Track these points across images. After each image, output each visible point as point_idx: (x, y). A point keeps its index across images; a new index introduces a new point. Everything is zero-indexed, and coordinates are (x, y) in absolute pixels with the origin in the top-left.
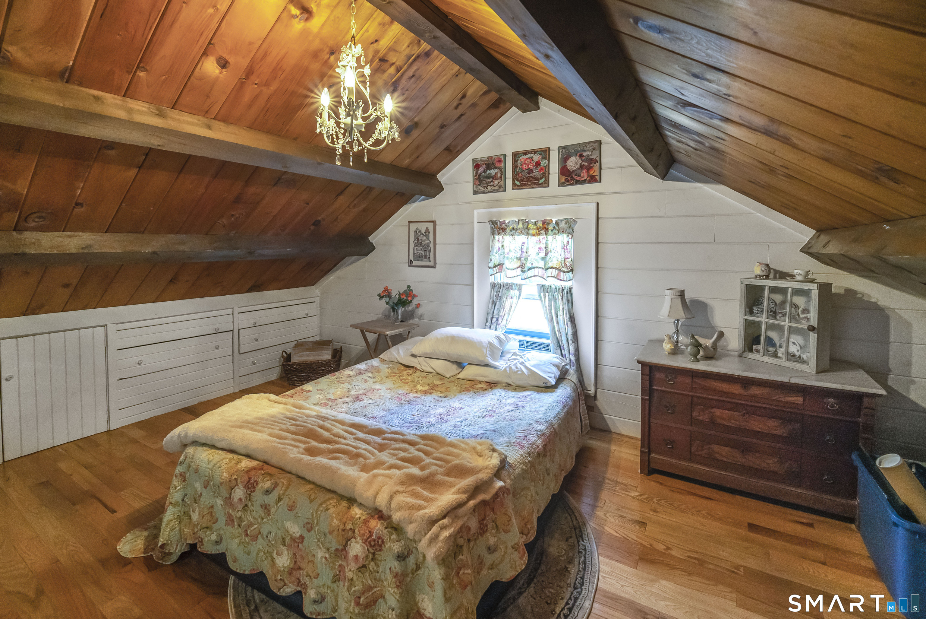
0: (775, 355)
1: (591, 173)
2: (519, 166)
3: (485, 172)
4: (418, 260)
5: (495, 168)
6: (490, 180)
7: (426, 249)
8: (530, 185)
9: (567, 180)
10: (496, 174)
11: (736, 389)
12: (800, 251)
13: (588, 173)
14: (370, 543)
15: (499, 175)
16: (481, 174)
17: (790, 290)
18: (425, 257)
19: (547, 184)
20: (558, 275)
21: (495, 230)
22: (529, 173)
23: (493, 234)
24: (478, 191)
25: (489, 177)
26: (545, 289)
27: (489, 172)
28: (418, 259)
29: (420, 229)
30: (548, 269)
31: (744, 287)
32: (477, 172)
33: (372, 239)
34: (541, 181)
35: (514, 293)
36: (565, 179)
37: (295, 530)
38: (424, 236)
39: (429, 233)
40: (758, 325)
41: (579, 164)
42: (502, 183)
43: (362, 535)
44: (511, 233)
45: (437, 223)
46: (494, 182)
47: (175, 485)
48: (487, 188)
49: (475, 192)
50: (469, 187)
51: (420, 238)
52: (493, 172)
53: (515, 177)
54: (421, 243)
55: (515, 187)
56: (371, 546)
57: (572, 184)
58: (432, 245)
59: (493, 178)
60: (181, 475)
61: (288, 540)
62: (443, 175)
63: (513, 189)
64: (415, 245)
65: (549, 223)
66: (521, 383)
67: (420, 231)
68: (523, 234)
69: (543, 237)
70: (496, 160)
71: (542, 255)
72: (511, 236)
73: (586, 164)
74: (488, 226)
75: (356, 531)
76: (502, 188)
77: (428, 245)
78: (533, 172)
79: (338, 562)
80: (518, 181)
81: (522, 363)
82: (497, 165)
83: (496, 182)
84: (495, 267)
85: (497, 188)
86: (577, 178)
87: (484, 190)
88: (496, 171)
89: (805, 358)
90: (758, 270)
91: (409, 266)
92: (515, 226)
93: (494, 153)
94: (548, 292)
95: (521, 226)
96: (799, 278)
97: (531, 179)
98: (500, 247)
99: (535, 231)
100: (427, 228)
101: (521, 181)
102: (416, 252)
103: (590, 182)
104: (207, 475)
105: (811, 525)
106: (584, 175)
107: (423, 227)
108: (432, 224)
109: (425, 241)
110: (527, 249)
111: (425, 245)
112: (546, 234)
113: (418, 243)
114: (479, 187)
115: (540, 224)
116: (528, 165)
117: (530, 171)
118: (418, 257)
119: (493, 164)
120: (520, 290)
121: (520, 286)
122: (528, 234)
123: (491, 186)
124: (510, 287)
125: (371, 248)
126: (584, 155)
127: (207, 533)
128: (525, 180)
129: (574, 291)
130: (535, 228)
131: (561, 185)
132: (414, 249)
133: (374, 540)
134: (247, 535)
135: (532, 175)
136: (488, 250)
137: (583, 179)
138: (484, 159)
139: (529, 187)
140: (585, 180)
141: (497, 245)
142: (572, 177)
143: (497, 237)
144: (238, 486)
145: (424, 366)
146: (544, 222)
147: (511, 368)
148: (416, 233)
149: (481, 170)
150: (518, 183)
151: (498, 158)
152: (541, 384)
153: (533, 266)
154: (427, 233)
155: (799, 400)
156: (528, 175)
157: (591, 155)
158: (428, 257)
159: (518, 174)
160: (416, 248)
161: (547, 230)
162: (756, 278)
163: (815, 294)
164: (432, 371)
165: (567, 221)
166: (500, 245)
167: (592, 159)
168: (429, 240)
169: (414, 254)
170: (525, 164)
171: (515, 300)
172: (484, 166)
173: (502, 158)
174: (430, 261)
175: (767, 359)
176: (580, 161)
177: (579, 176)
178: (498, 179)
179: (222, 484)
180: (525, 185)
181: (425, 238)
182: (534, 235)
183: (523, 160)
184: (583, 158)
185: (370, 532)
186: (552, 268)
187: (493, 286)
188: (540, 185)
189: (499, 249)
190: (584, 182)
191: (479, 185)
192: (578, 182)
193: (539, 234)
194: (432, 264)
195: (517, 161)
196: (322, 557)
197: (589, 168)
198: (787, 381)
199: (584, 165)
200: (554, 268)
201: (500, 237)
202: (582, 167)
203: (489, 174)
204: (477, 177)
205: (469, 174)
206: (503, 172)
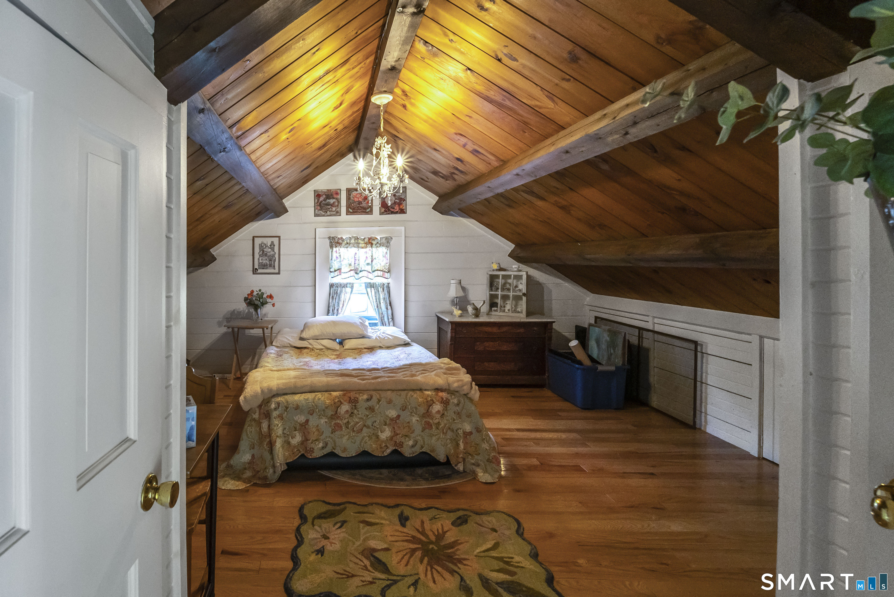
0: (504, 311)
1: (401, 207)
2: (352, 198)
3: (325, 201)
4: (263, 269)
5: (334, 198)
6: (329, 207)
7: (271, 259)
8: (359, 212)
9: (385, 211)
10: (334, 203)
11: (495, 330)
12: (508, 256)
13: (399, 207)
14: (444, 402)
15: (336, 204)
16: (321, 202)
17: (512, 276)
18: (270, 266)
19: (371, 212)
20: (383, 275)
21: (334, 244)
22: (359, 204)
23: (331, 247)
24: (319, 215)
25: (328, 204)
26: (371, 286)
27: (328, 201)
28: (263, 267)
29: (265, 243)
30: (375, 271)
31: (488, 276)
32: (318, 200)
33: (214, 251)
34: (368, 210)
35: (348, 290)
36: (384, 210)
37: (392, 413)
38: (270, 248)
39: (274, 246)
40: (496, 296)
41: (393, 201)
42: (338, 209)
43: (438, 401)
44: (346, 246)
45: (281, 238)
46: (332, 208)
47: (276, 424)
48: (326, 213)
49: (316, 215)
50: (311, 211)
51: (265, 250)
52: (332, 201)
53: (348, 206)
54: (266, 254)
55: (348, 213)
56: (444, 404)
57: (389, 214)
58: (277, 256)
59: (332, 206)
60: (279, 416)
61: (388, 422)
62: (288, 200)
63: (347, 214)
64: (260, 256)
65: (375, 239)
66: (389, 345)
67: (265, 245)
68: (355, 247)
69: (369, 249)
70: (334, 192)
71: (369, 261)
72: (346, 249)
73: (398, 201)
74: (328, 241)
75: (434, 400)
76: (338, 213)
77: (273, 256)
78: (362, 204)
79: (424, 420)
80: (351, 209)
81: (383, 333)
82: (335, 196)
83: (334, 209)
84: (335, 271)
85: (334, 213)
86: (392, 210)
87: (324, 213)
88: (334, 200)
89: (519, 310)
90: (495, 267)
91: (253, 274)
92: (349, 241)
93: (332, 187)
94: (373, 287)
95: (353, 241)
96: (516, 270)
97: (360, 208)
98: (338, 256)
99: (363, 245)
100: (272, 242)
101: (353, 209)
102: (261, 261)
103: (400, 213)
104: (311, 406)
105: (531, 392)
106: (397, 208)
107: (268, 241)
108: (278, 238)
109: (270, 252)
110: (359, 257)
111: (270, 256)
112: (372, 247)
113: (263, 254)
114: (320, 211)
115: (366, 240)
116: (359, 198)
117: (360, 203)
118: (263, 266)
119: (332, 195)
120: (352, 287)
121: (353, 284)
122: (358, 247)
123: (330, 211)
124: (345, 286)
125: (213, 259)
126: (397, 195)
127: (317, 443)
128: (356, 209)
129: (391, 286)
130: (363, 242)
131: (381, 213)
132: (259, 259)
133: (445, 401)
134: (354, 431)
135: (361, 205)
136: (328, 260)
137: (396, 211)
138: (324, 191)
139: (359, 214)
140: (397, 212)
141: (335, 255)
142: (389, 209)
143: (334, 249)
144: (343, 404)
145: (316, 345)
146: (369, 239)
147: (379, 337)
148: (261, 246)
149: (321, 199)
150: (351, 211)
151: (335, 191)
152: (403, 343)
153: (362, 270)
154: (272, 246)
155: (522, 330)
156: (358, 205)
157: (401, 196)
158: (273, 265)
159: (351, 204)
160: (260, 258)
161: (372, 244)
162: (493, 270)
163: (525, 277)
164: (323, 347)
165: (386, 238)
166: (338, 255)
167: (401, 198)
168: (274, 251)
169: (259, 263)
170: (357, 197)
171: (348, 296)
172: (324, 196)
173: (339, 191)
174: (274, 269)
175: (501, 314)
176: (394, 199)
177: (394, 208)
178: (335, 207)
179: (326, 408)
180: (356, 212)
181: (270, 250)
182: (362, 248)
183: (355, 195)
184: (396, 197)
185: (442, 398)
186: (377, 270)
187: (332, 286)
188: (367, 213)
189: (337, 258)
190: (396, 213)
191: (320, 210)
192: (393, 213)
193: (366, 247)
194: (276, 271)
195: (350, 195)
196: (415, 420)
197: (400, 204)
198: (519, 321)
199: (397, 202)
200: (379, 270)
201: (337, 249)
202: (395, 203)
203: (328, 202)
204: (318, 204)
205: (311, 201)
206: (339, 202)
